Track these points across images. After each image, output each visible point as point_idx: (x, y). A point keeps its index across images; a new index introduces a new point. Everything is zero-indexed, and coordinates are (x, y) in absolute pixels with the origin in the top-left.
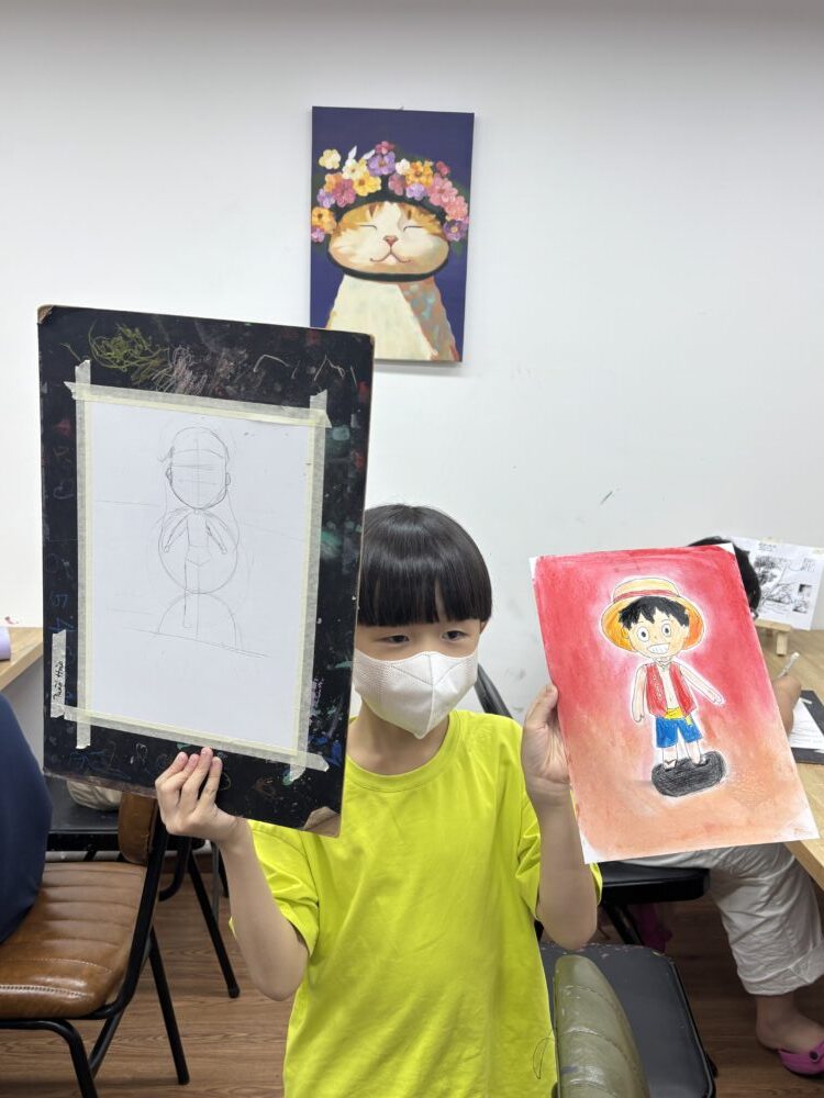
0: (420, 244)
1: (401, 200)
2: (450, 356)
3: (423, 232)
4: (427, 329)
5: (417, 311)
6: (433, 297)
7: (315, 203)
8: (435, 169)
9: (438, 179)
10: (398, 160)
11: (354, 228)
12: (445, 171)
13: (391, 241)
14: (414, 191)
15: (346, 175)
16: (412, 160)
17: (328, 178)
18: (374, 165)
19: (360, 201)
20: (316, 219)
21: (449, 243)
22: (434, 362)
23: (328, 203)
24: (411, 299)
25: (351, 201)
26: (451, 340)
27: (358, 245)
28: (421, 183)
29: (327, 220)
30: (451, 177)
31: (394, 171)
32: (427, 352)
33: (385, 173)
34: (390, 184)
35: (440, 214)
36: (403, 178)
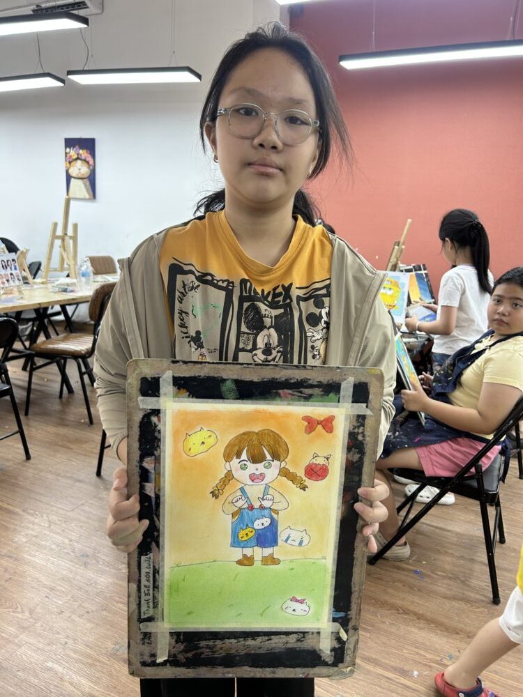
0: (85, 170)
1: (81, 159)
2: (92, 197)
3: (85, 167)
4: (87, 191)
5: (85, 186)
6: (88, 183)
7: (66, 160)
8: (87, 152)
9: (87, 154)
10: (80, 150)
11: (73, 166)
12: (89, 152)
13: (80, 169)
14: (83, 158)
15: (71, 154)
16: (82, 149)
17: (68, 155)
18: (76, 151)
19: (74, 160)
20: (66, 164)
21: (91, 170)
22: (89, 199)
23: (68, 161)
24: (84, 184)
25: (72, 160)
26: (92, 194)
27: (74, 170)
28: (84, 155)
29: (68, 164)
30: (90, 154)
31: (79, 153)
32: (87, 197)
34: (79, 156)
35: (88, 163)
36: (81, 154)
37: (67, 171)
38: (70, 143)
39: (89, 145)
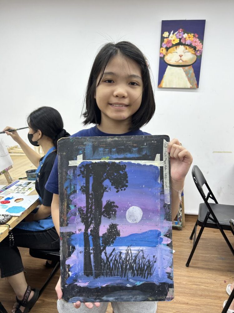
0: (189, 56)
1: (184, 45)
2: (195, 87)
3: (190, 53)
4: (189, 79)
5: (187, 74)
6: (191, 71)
7: (161, 47)
8: (194, 36)
9: (195, 39)
10: (184, 34)
11: (171, 53)
12: (197, 36)
13: (181, 56)
14: (188, 42)
15: (170, 39)
16: (188, 34)
17: (165, 40)
18: (178, 35)
19: (173, 45)
20: (161, 51)
21: (197, 56)
22: (191, 88)
23: (165, 46)
24: (185, 72)
25: (171, 46)
26: (196, 82)
27: (172, 58)
28: (190, 40)
29: (164, 51)
31: (183, 37)
32: (189, 86)
33: (180, 37)
34: (182, 41)
35: (195, 48)
36: (185, 39)
37: (162, 59)
38: (168, 26)
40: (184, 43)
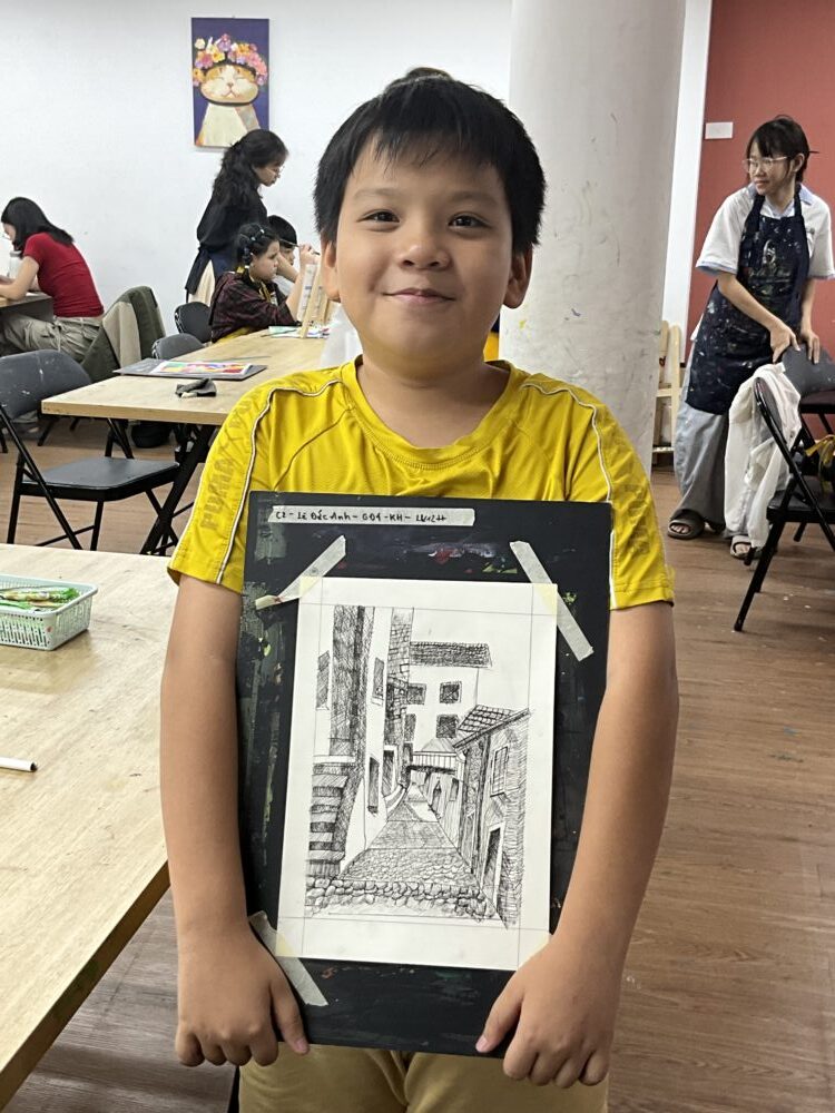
0: (245, 87)
1: (234, 64)
3: (245, 80)
5: (246, 119)
6: (252, 114)
7: (194, 67)
8: (250, 48)
9: (252, 53)
10: (232, 43)
11: (213, 79)
12: (255, 49)
13: (230, 85)
14: (240, 60)
15: (208, 52)
16: (238, 43)
17: (200, 53)
18: (221, 46)
19: (215, 65)
20: (195, 75)
21: (259, 86)
23: (200, 66)
24: (241, 115)
25: (211, 65)
27: (215, 88)
28: (244, 55)
29: (200, 74)
30: (259, 52)
31: (230, 50)
33: (226, 50)
34: (229, 57)
35: (253, 71)
36: (235, 53)
37: (197, 90)
38: (204, 28)
39: (254, 33)
40: (233, 61)
